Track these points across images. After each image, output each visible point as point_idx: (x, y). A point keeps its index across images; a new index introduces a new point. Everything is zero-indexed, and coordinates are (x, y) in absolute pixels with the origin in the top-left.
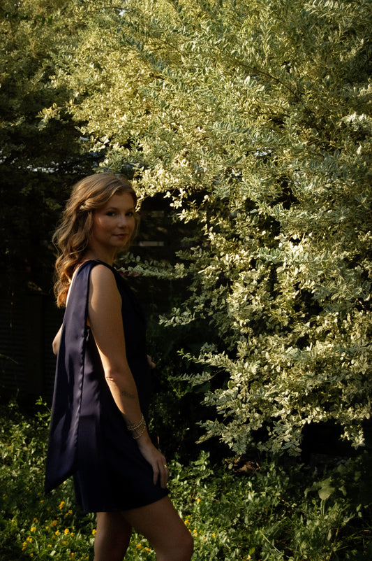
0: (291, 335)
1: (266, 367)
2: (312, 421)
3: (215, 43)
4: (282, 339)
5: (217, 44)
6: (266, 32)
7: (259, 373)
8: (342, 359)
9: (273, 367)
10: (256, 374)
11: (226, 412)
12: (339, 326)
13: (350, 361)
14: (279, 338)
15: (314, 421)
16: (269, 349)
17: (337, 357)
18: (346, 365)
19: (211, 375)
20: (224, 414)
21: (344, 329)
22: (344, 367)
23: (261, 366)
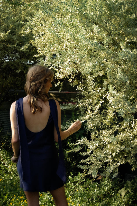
0: (111, 130)
1: (102, 143)
2: (120, 164)
3: (77, 9)
4: (108, 131)
5: (78, 9)
6: (98, 6)
7: (99, 145)
8: (131, 139)
9: (104, 143)
10: (98, 146)
11: (89, 162)
12: (130, 126)
13: (134, 140)
14: (107, 131)
15: (121, 164)
16: (103, 135)
17: (129, 139)
18: (133, 142)
19: (82, 147)
20: (88, 163)
21: (132, 127)
22: (132, 142)
23: (100, 142)
